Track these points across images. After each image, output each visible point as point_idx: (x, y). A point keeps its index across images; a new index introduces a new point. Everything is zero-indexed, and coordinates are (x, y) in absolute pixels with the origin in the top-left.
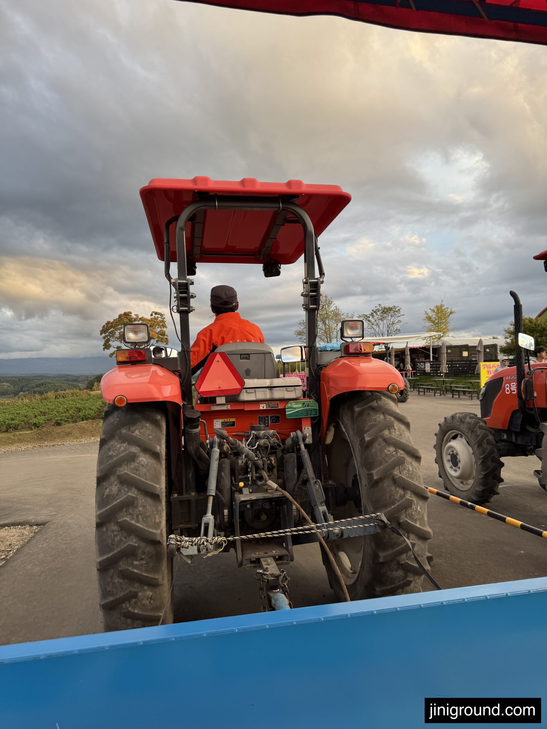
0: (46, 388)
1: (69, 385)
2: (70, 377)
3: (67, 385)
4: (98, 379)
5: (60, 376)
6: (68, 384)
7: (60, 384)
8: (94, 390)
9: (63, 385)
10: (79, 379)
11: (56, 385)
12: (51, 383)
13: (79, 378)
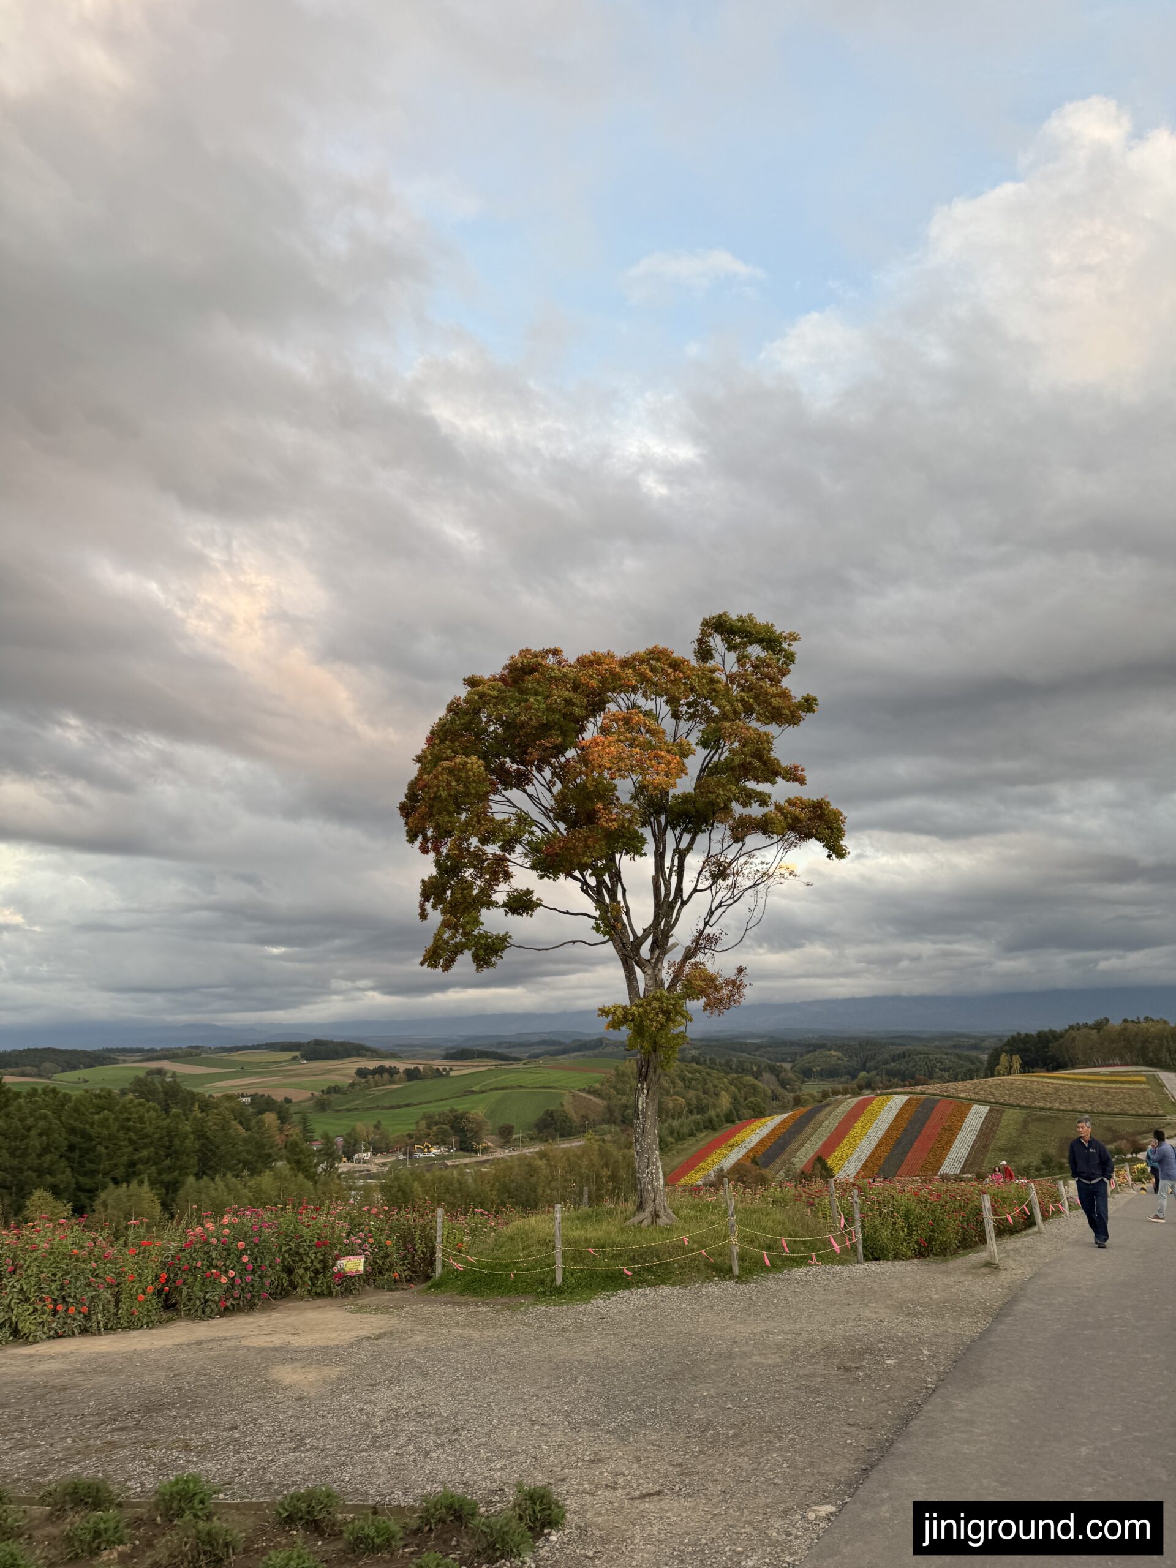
0: (910, 1065)
1: (960, 1058)
2: (964, 1040)
3: (953, 1058)
4: (1012, 1046)
5: (944, 1037)
6: (957, 1054)
7: (939, 1056)
8: (999, 1075)
9: (945, 1056)
10: (983, 1044)
11: (931, 1057)
12: (921, 1054)
13: (983, 1041)
